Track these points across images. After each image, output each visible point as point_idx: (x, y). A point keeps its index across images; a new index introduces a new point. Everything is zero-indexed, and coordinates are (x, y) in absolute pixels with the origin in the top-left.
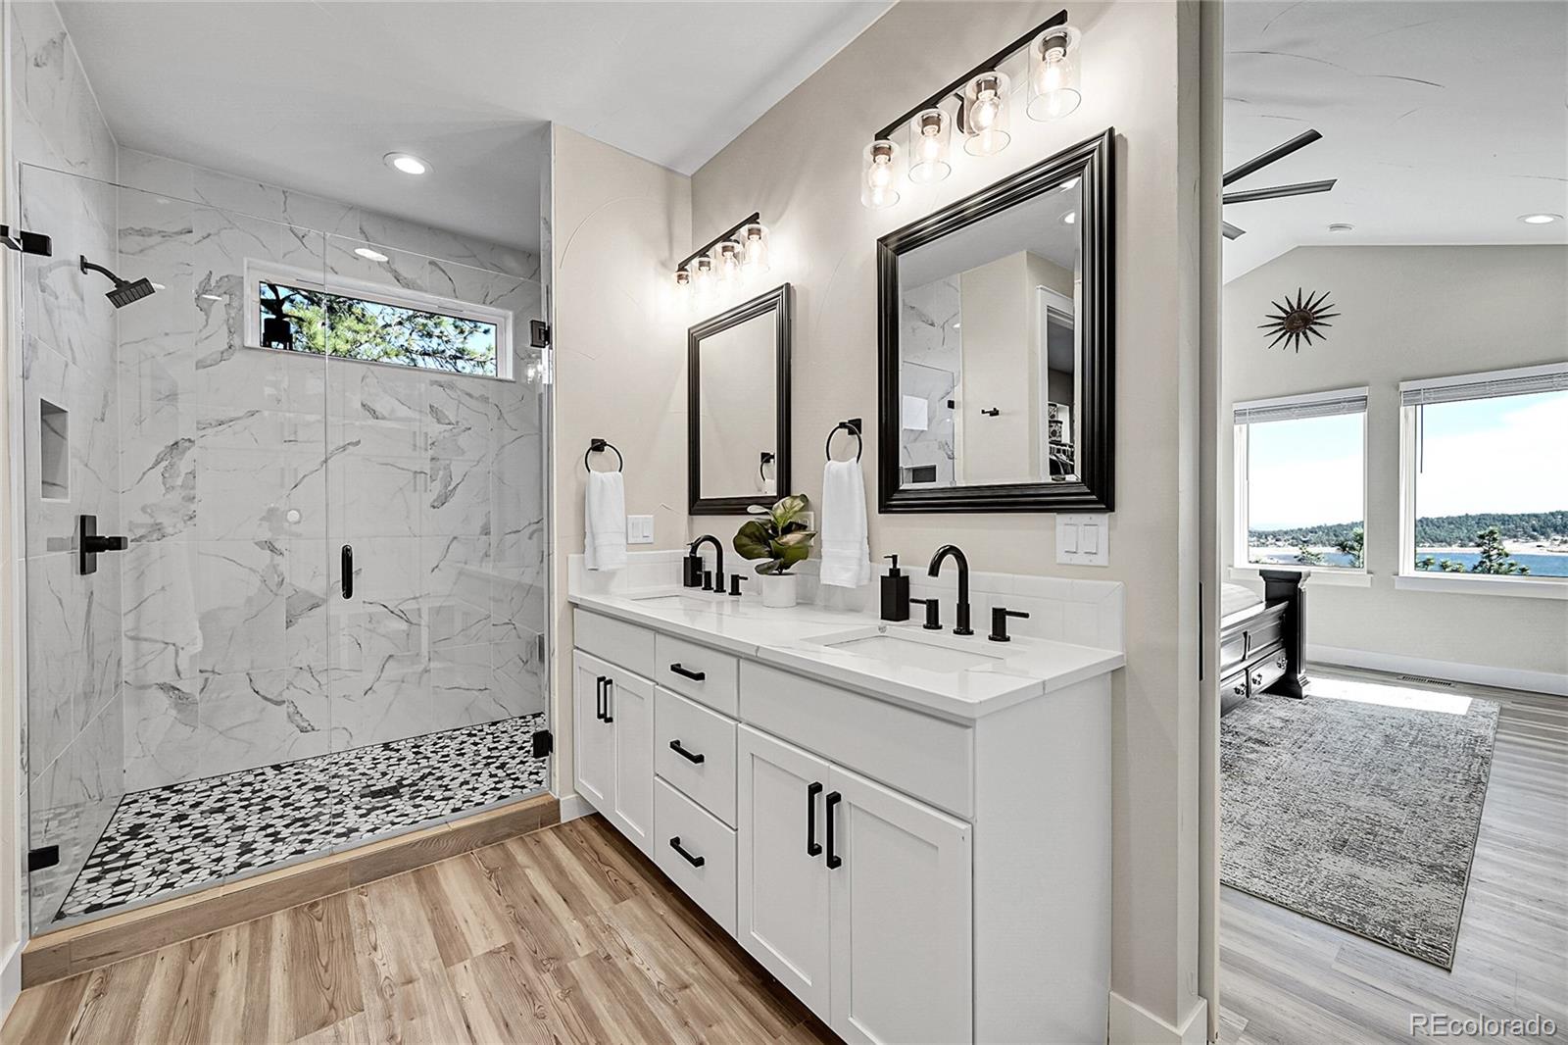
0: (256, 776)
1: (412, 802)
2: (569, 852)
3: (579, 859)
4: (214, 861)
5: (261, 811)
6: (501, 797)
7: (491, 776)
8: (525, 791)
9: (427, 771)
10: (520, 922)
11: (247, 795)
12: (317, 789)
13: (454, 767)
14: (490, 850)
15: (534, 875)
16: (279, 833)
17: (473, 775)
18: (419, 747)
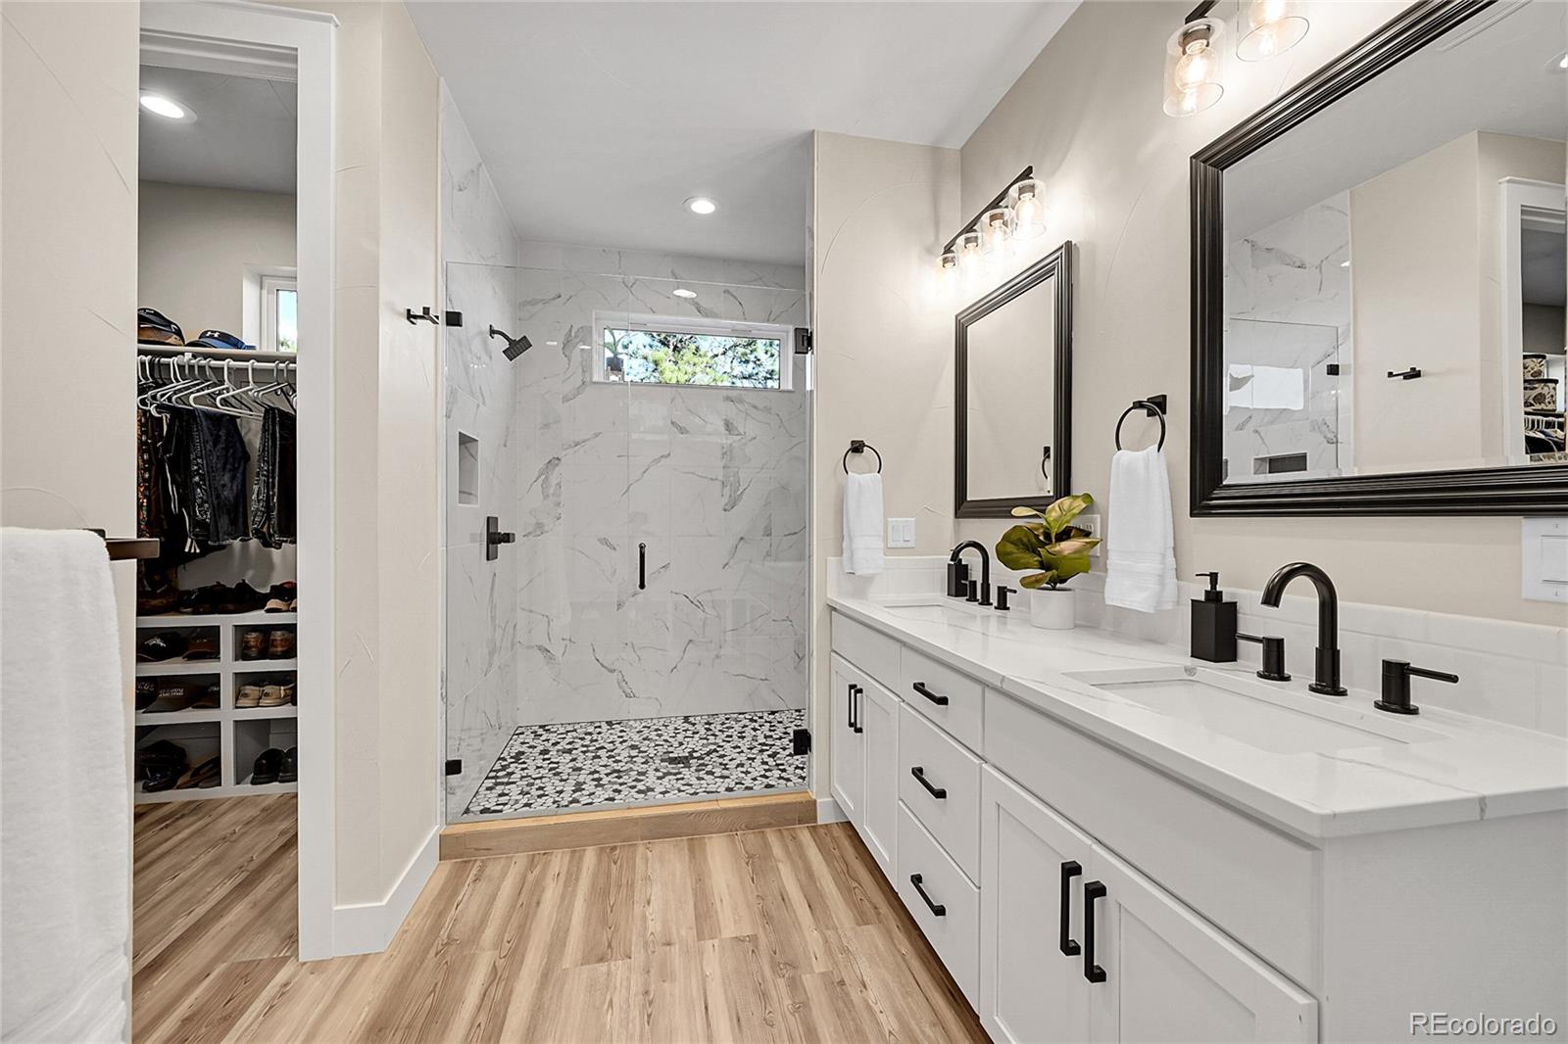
0: (596, 727)
1: (696, 774)
2: (821, 857)
3: (829, 866)
4: (557, 792)
5: (594, 758)
6: (768, 786)
7: (764, 763)
8: (789, 784)
9: (713, 747)
10: (766, 916)
11: (587, 743)
12: (633, 747)
13: (734, 748)
14: (752, 836)
15: (785, 871)
16: (601, 779)
17: (749, 759)
18: (710, 724)
